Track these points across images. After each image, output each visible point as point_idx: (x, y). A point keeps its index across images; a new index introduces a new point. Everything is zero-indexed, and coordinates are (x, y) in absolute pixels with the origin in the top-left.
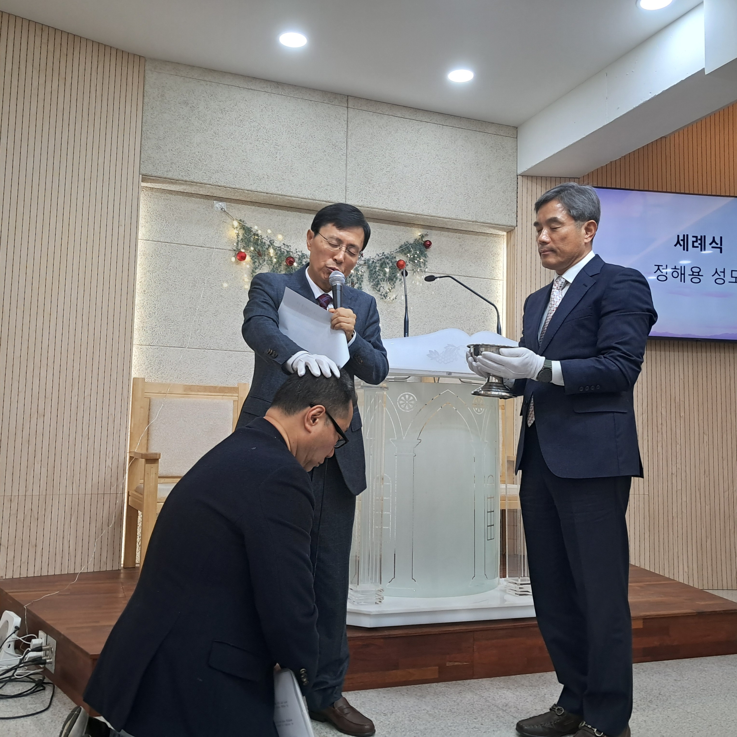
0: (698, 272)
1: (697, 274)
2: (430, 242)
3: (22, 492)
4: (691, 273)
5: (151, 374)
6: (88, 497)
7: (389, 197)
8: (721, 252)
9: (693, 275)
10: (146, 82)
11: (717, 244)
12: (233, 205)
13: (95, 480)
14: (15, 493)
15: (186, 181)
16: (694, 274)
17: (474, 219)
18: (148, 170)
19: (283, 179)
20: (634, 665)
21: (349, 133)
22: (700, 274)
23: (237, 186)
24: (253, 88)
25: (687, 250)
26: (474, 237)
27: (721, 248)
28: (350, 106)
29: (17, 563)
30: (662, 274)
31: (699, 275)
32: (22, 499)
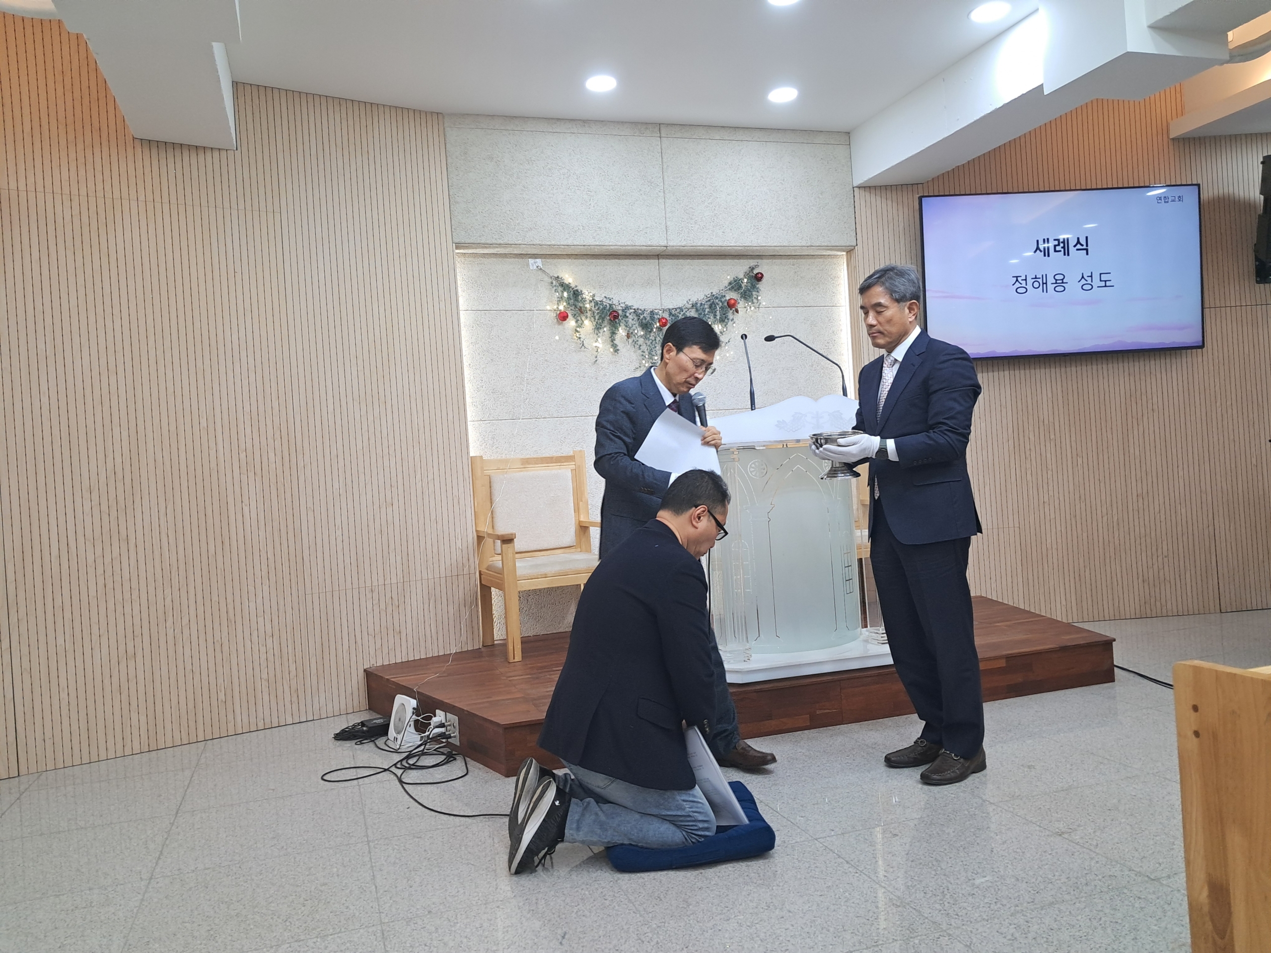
0: (1062, 280)
1: (1061, 281)
2: (761, 274)
3: (381, 582)
4: (1054, 282)
5: (486, 450)
6: (443, 580)
7: (713, 231)
8: (1087, 254)
9: (1056, 283)
10: (448, 141)
11: (1082, 245)
12: (548, 260)
13: (448, 563)
14: (375, 583)
15: (500, 244)
16: (1058, 282)
17: (809, 244)
18: (462, 238)
19: (599, 228)
20: (984, 705)
21: (665, 166)
22: (1064, 281)
23: (553, 243)
24: (558, 131)
25: (1049, 256)
26: (810, 261)
27: (1087, 250)
28: (663, 135)
29: (385, 651)
30: (1020, 285)
31: (1063, 283)
32: (381, 588)
